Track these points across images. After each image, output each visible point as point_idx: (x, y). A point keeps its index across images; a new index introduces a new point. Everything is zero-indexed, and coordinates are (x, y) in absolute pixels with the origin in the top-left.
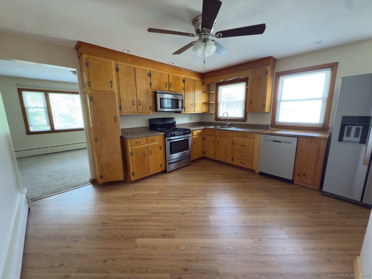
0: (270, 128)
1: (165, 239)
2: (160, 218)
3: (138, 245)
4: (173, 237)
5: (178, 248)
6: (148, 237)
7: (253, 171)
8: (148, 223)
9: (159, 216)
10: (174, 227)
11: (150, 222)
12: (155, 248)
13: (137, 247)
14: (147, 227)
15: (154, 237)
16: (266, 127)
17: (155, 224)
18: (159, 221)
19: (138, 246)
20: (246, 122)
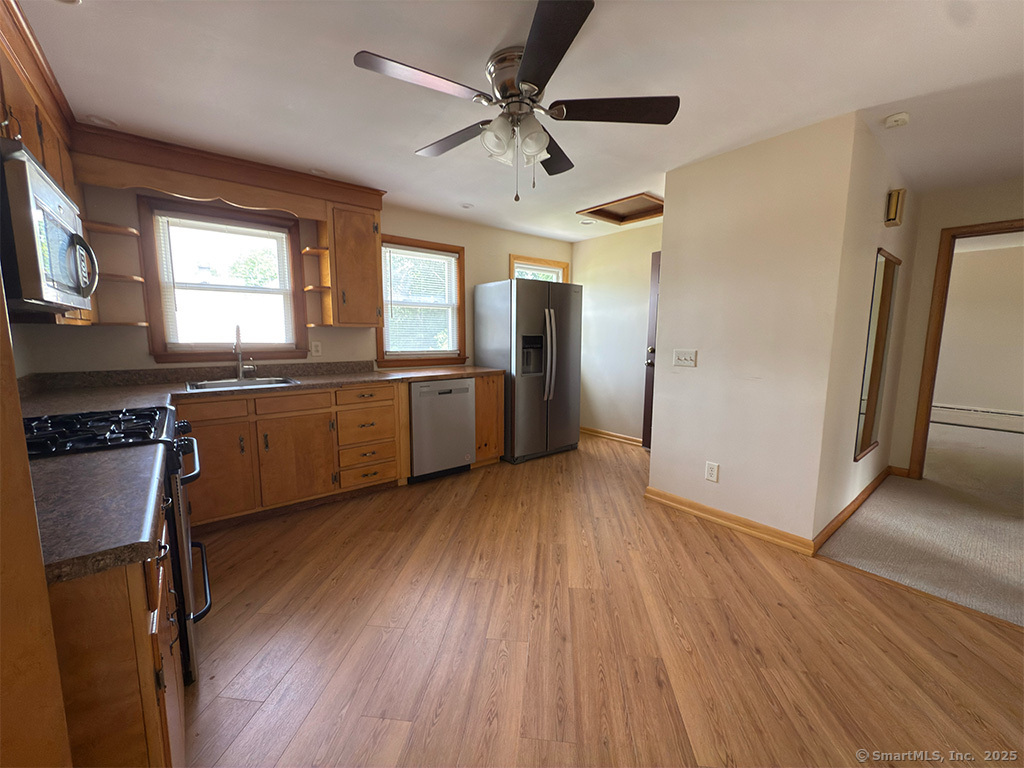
0: (376, 368)
1: (672, 681)
2: (585, 699)
3: (724, 757)
4: (658, 664)
5: (690, 653)
6: (680, 729)
7: (392, 486)
8: (620, 736)
9: (578, 704)
10: (624, 661)
11: (611, 730)
12: (711, 706)
13: (730, 759)
14: (640, 742)
15: (675, 711)
16: (365, 367)
17: (617, 713)
18: (604, 704)
19: (728, 756)
20: (306, 358)
